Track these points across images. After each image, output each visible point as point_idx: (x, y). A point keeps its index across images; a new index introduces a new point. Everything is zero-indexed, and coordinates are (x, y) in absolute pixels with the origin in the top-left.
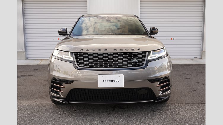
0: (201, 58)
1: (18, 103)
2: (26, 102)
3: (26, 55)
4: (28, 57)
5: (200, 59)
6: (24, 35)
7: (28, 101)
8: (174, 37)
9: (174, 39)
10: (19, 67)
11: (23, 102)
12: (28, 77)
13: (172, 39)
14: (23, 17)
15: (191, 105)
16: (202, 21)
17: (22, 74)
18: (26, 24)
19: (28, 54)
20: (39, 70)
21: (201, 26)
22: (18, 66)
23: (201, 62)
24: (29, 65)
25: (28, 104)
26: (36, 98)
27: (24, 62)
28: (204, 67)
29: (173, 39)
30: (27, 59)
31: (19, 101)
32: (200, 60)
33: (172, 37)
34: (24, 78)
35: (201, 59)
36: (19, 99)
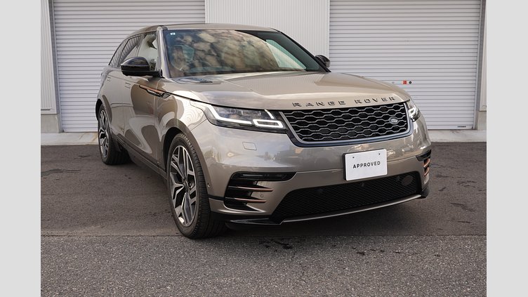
0: (474, 129)
1: (43, 236)
2: (61, 232)
3: (61, 122)
4: (64, 126)
5: (472, 129)
6: (55, 75)
7: (66, 232)
8: (410, 79)
9: (410, 82)
10: (46, 150)
11: (55, 233)
12: (65, 175)
13: (405, 83)
14: (52, 31)
15: (450, 239)
16: (476, 39)
17: (53, 167)
18: (58, 49)
19: (64, 119)
20: (90, 158)
21: (476, 51)
22: (43, 147)
23: (475, 137)
24: (67, 146)
25: (66, 238)
26: (85, 225)
27: (56, 139)
28: (481, 150)
29: (408, 82)
30: (63, 132)
31: (46, 232)
32: (473, 133)
33: (405, 79)
34: (56, 176)
35: (476, 129)
36: (44, 226)
